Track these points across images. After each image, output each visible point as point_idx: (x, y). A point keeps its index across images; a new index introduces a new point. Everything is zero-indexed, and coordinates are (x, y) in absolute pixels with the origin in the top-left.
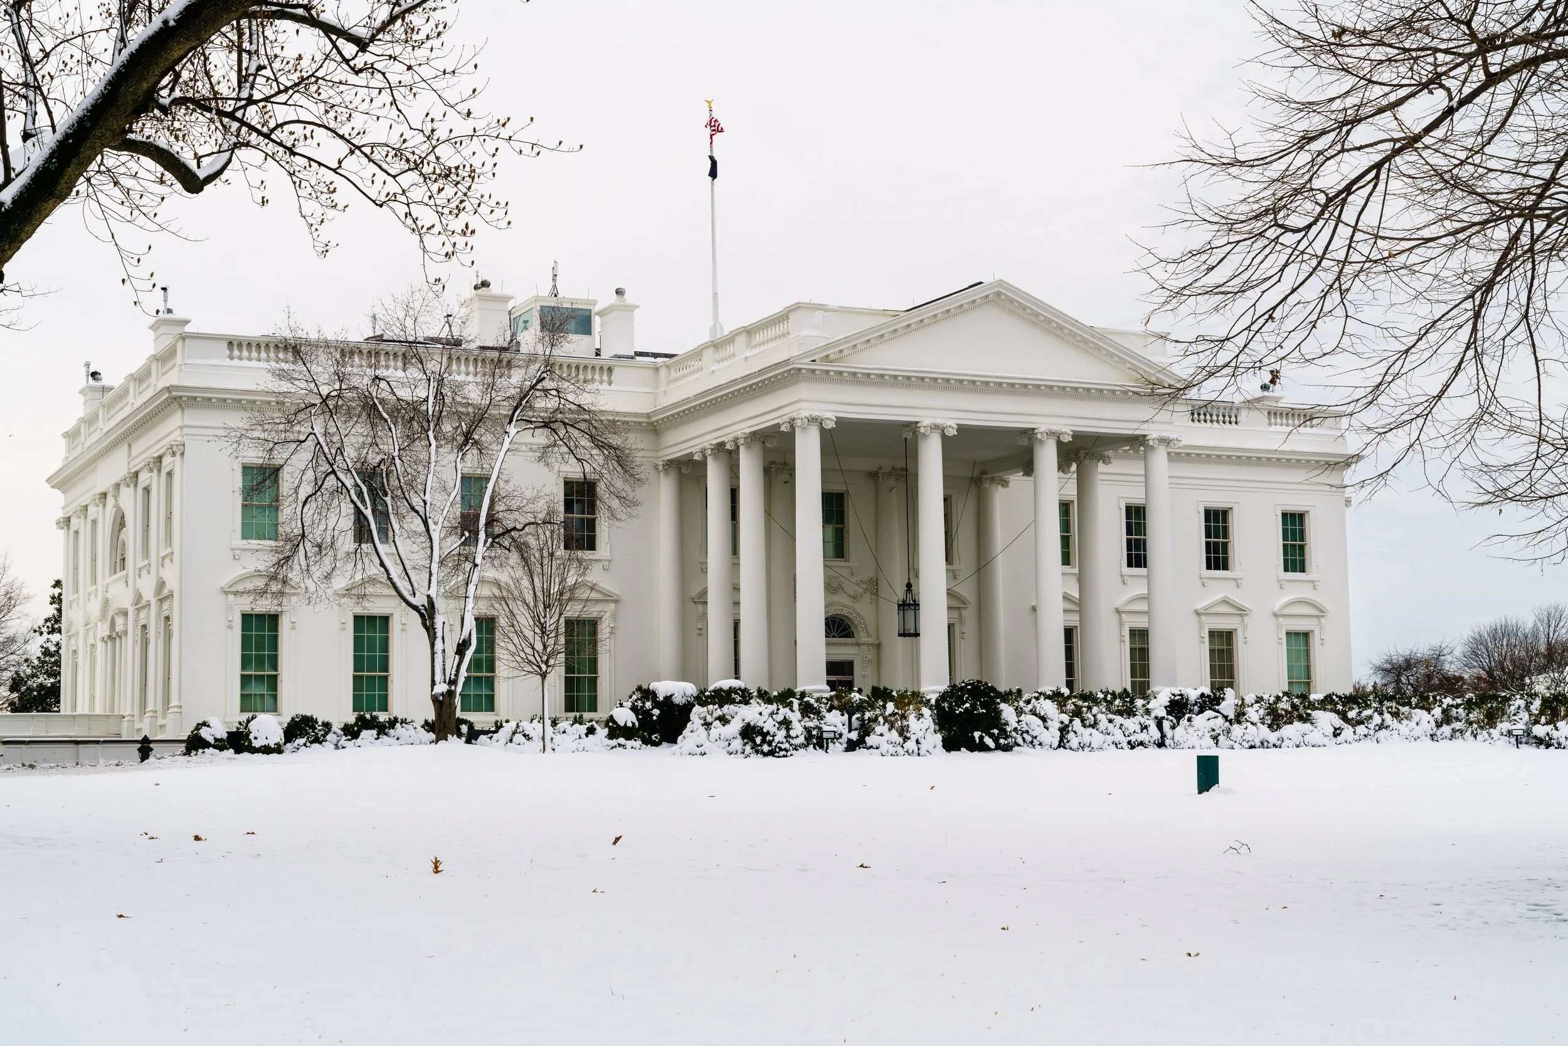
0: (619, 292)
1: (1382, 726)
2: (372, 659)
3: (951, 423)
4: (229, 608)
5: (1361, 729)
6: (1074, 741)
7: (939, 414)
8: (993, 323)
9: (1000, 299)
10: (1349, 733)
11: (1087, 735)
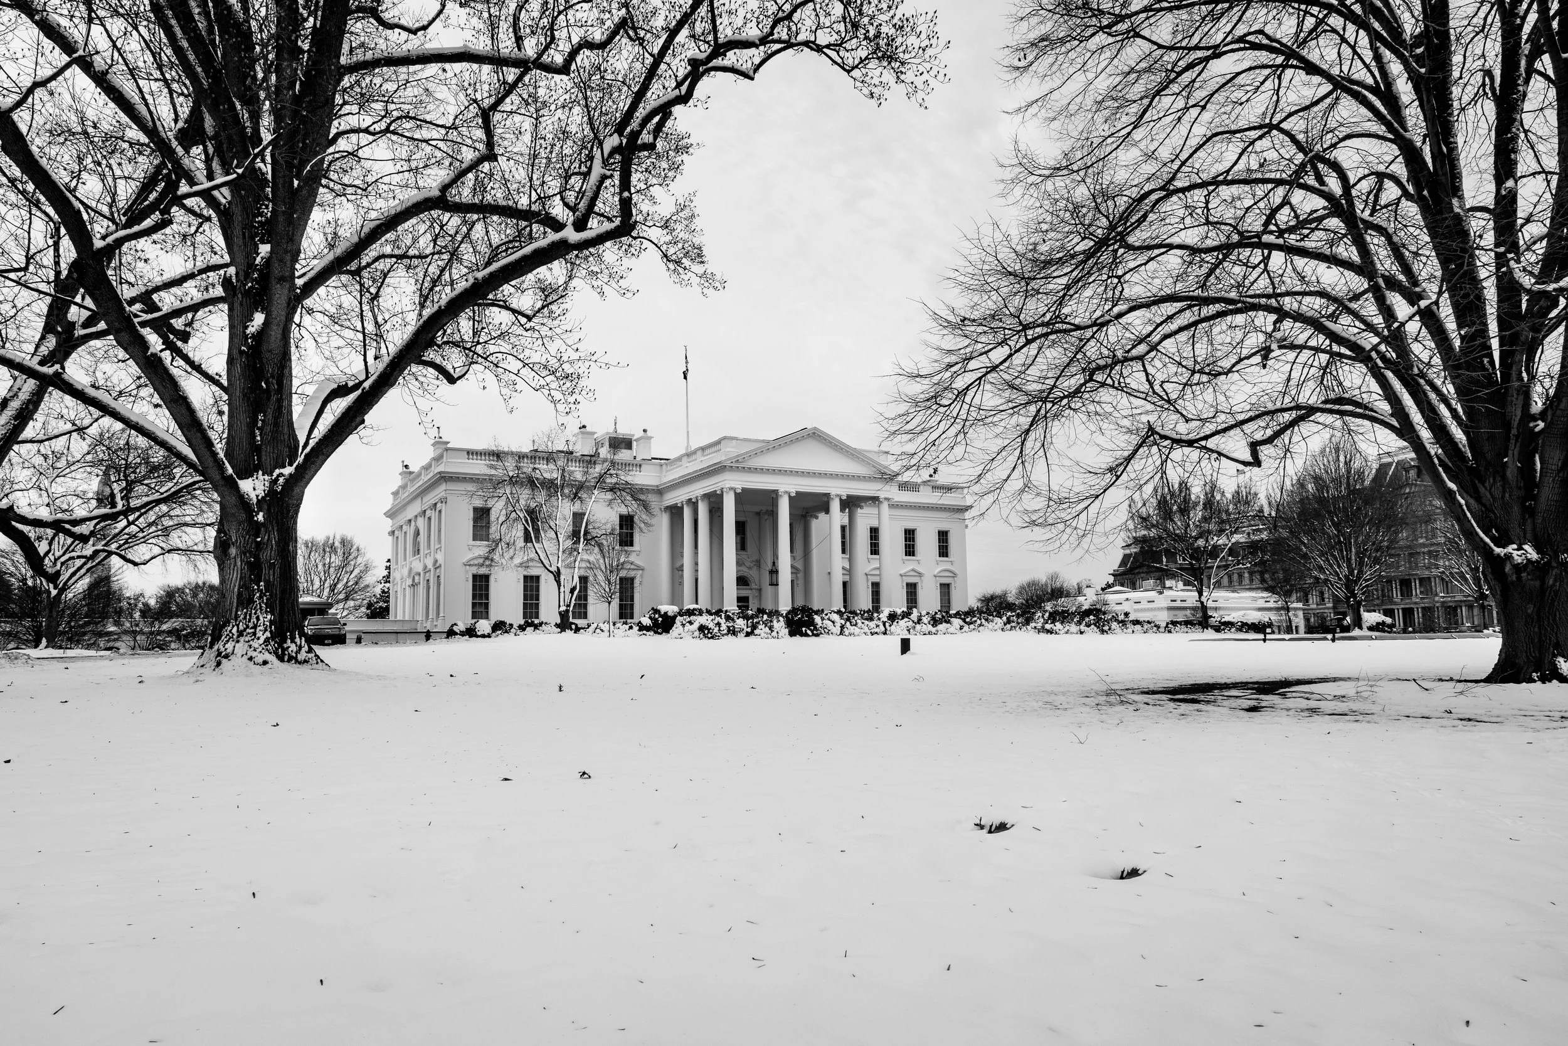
0: (645, 431)
1: (981, 625)
2: (532, 596)
3: (793, 490)
4: (467, 572)
5: (972, 626)
6: (846, 632)
7: (787, 486)
8: (812, 446)
9: (815, 436)
10: (966, 627)
11: (852, 629)
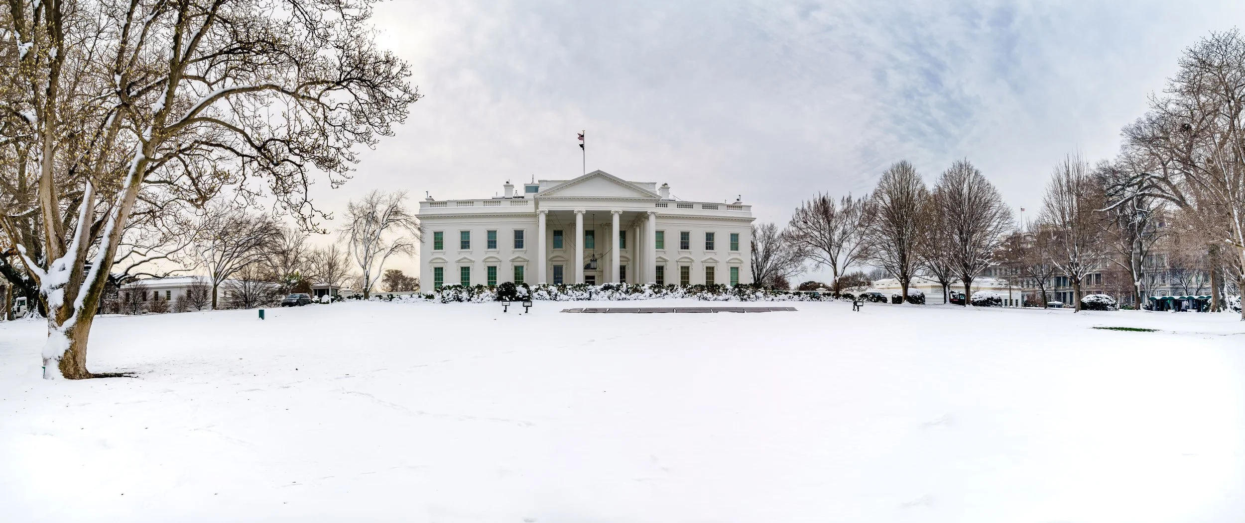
3: (584, 210)
4: (431, 267)
7: (580, 208)
8: (599, 182)
9: (599, 175)
10: (654, 295)
11: (563, 296)
